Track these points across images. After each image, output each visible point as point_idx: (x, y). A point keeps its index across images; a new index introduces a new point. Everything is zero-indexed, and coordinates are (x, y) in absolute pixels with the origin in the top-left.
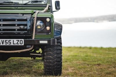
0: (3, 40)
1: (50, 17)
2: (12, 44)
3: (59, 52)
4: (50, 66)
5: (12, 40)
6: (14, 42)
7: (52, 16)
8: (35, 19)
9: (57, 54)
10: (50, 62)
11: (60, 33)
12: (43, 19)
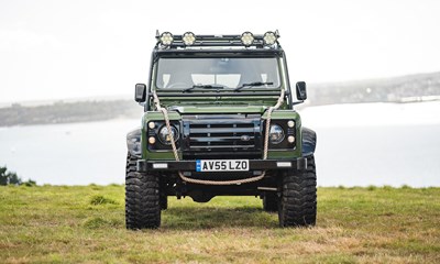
0: (211, 161)
1: (294, 118)
2: (228, 169)
3: (311, 182)
4: (294, 209)
5: (228, 161)
6: (232, 165)
7: (298, 116)
8: (268, 122)
9: (308, 186)
10: (295, 203)
11: (312, 147)
12: (282, 124)
